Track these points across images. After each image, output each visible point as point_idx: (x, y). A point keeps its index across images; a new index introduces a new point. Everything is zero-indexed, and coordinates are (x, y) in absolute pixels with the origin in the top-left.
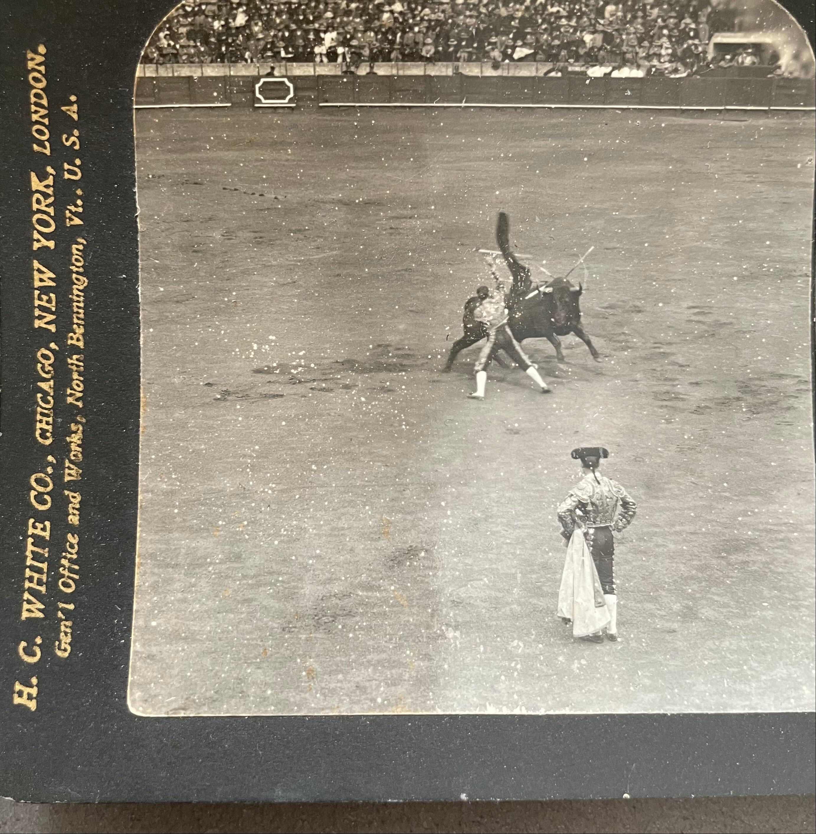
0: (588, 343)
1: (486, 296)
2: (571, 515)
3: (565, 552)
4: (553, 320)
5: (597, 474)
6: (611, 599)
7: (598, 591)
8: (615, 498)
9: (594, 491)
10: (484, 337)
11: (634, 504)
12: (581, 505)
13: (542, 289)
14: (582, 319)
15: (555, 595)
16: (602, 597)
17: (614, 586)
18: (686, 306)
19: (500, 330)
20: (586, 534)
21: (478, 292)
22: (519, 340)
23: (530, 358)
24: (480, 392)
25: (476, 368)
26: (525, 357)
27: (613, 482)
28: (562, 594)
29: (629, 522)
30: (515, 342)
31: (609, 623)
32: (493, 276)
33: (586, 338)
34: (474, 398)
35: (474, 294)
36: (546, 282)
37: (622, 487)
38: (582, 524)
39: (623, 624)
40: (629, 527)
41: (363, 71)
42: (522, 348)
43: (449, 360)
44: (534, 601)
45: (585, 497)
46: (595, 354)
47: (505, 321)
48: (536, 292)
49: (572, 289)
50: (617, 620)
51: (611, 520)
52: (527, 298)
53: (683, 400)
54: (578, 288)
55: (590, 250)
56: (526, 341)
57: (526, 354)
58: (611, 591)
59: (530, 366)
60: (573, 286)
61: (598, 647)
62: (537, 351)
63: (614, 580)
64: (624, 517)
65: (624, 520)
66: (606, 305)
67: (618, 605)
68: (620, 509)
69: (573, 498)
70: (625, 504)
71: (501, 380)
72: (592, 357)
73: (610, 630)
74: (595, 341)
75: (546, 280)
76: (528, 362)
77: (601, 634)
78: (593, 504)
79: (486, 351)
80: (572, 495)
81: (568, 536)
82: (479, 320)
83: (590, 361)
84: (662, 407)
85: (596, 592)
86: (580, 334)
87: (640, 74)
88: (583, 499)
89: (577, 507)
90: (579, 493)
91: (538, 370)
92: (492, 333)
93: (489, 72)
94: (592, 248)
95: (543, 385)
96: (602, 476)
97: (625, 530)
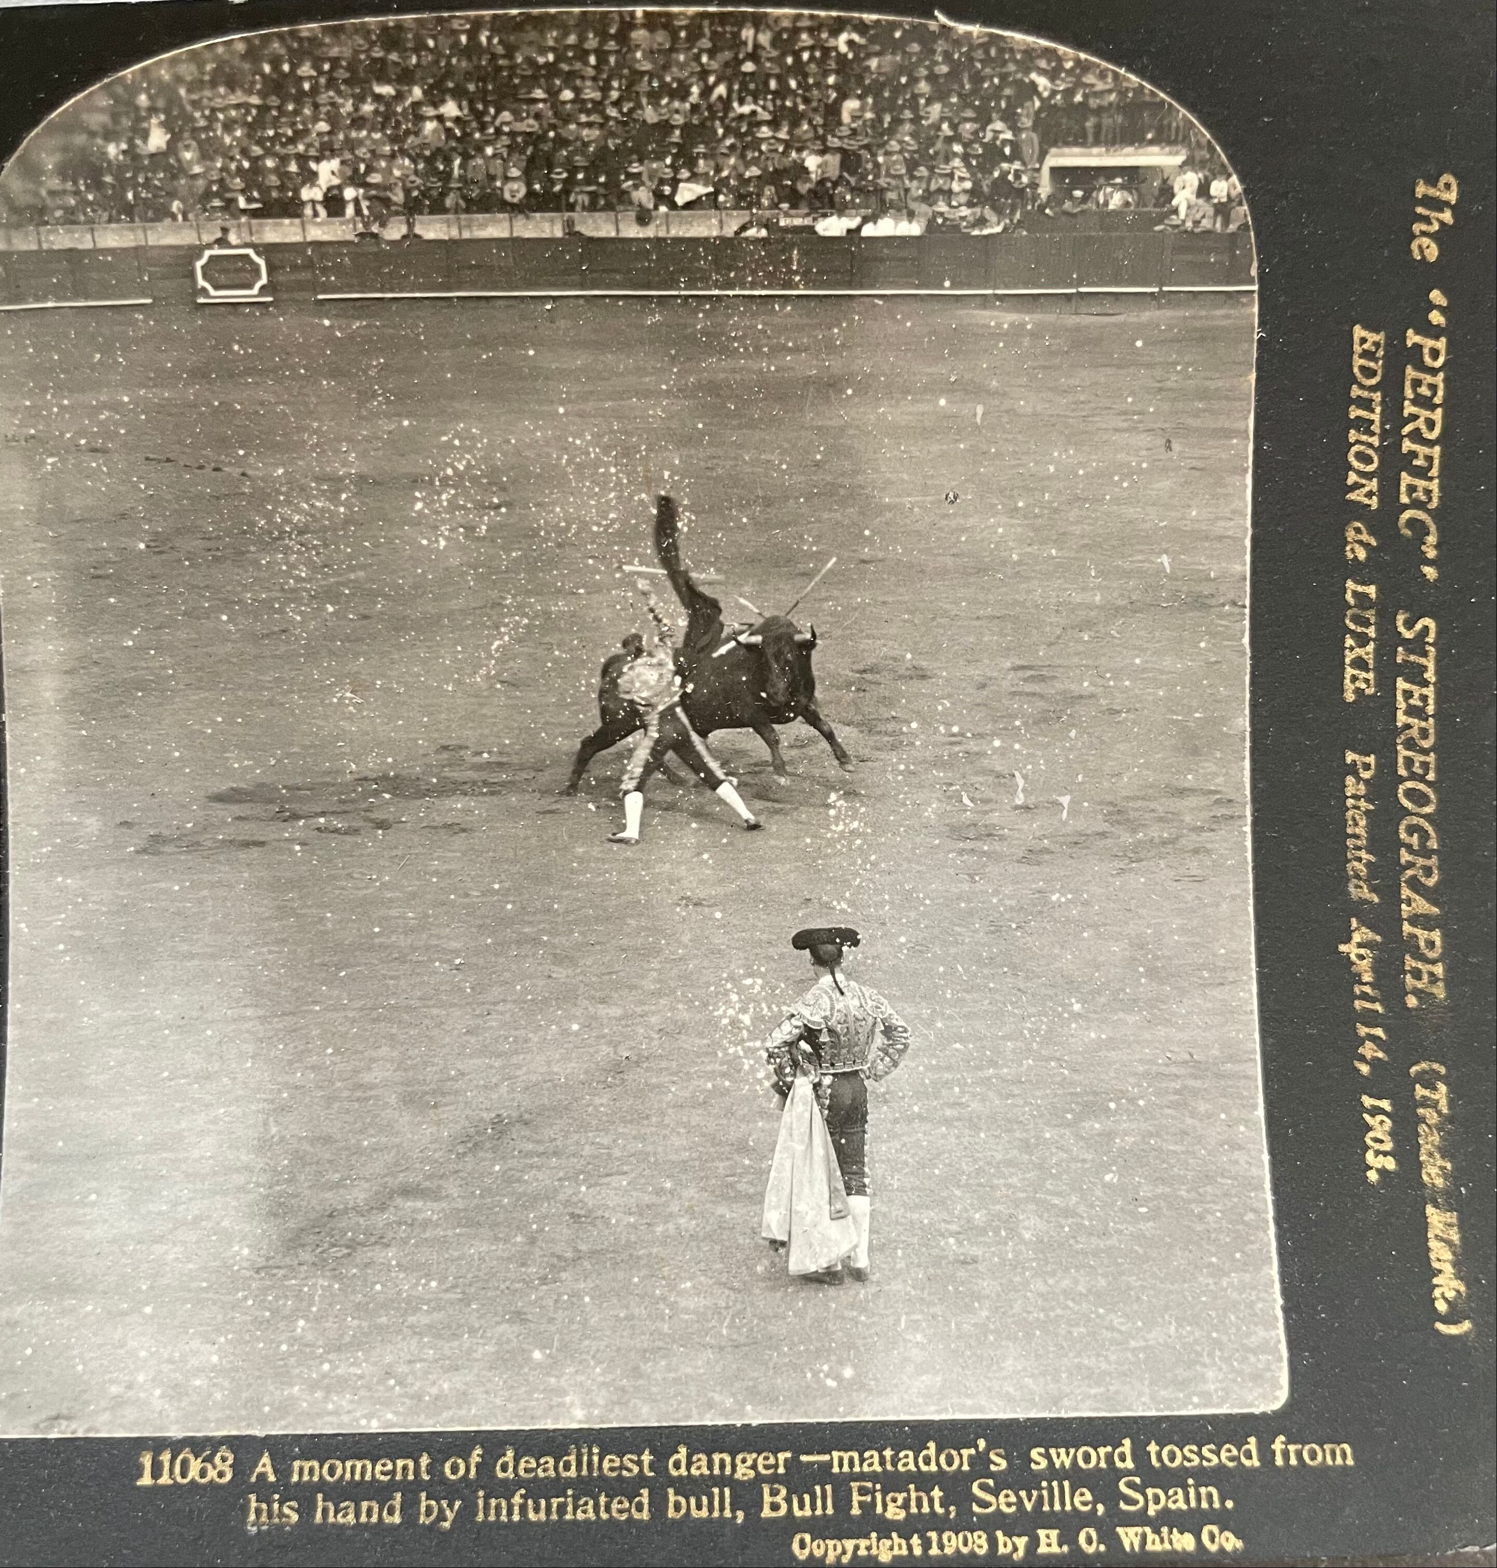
0: (830, 737)
1: (639, 652)
2: (789, 1052)
3: (779, 1118)
4: (764, 695)
5: (840, 977)
6: (859, 1204)
7: (836, 1189)
8: (870, 1020)
9: (832, 1009)
10: (636, 728)
11: (906, 1031)
12: (810, 1034)
13: (742, 638)
14: (818, 694)
15: (758, 1199)
16: (845, 1202)
17: (867, 1181)
18: (1008, 664)
19: (668, 715)
20: (817, 1086)
21: (625, 644)
22: (703, 734)
23: (722, 766)
24: (632, 831)
25: (624, 787)
26: (714, 765)
27: (867, 991)
28: (771, 1198)
29: (895, 1064)
30: (695, 737)
31: (856, 1246)
32: (651, 616)
33: (825, 728)
34: (621, 841)
35: (617, 649)
36: (751, 625)
37: (883, 1000)
38: (811, 1068)
39: (882, 1248)
40: (895, 1072)
41: (395, 231)
42: (707, 748)
43: (574, 772)
44: (722, 1210)
45: (817, 1018)
46: (841, 756)
47: (676, 699)
48: (733, 644)
49: (798, 637)
50: (870, 1242)
51: (864, 1060)
52: (715, 655)
53: (1002, 838)
54: (808, 636)
55: (829, 565)
56: (716, 736)
57: (716, 758)
58: (861, 1190)
59: (722, 782)
60: (800, 632)
62: (740, 753)
63: (866, 1169)
64: (887, 1054)
65: (887, 1059)
66: (861, 667)
67: (873, 1215)
68: (880, 1040)
69: (793, 1021)
70: (889, 1031)
71: (670, 807)
72: (836, 762)
73: (855, 1260)
74: (842, 734)
75: (752, 621)
76: (720, 774)
77: (839, 1267)
78: (831, 1031)
79: (643, 754)
80: (793, 1016)
81: (783, 1090)
82: (627, 697)
83: (832, 770)
84: (961, 852)
85: (833, 1191)
86: (814, 720)
87: (914, 229)
88: (814, 1023)
89: (801, 1037)
90: (806, 1012)
91: (737, 788)
92: (653, 719)
93: (632, 231)
94: (834, 560)
95: (746, 814)
96: (847, 980)
97: (889, 1077)
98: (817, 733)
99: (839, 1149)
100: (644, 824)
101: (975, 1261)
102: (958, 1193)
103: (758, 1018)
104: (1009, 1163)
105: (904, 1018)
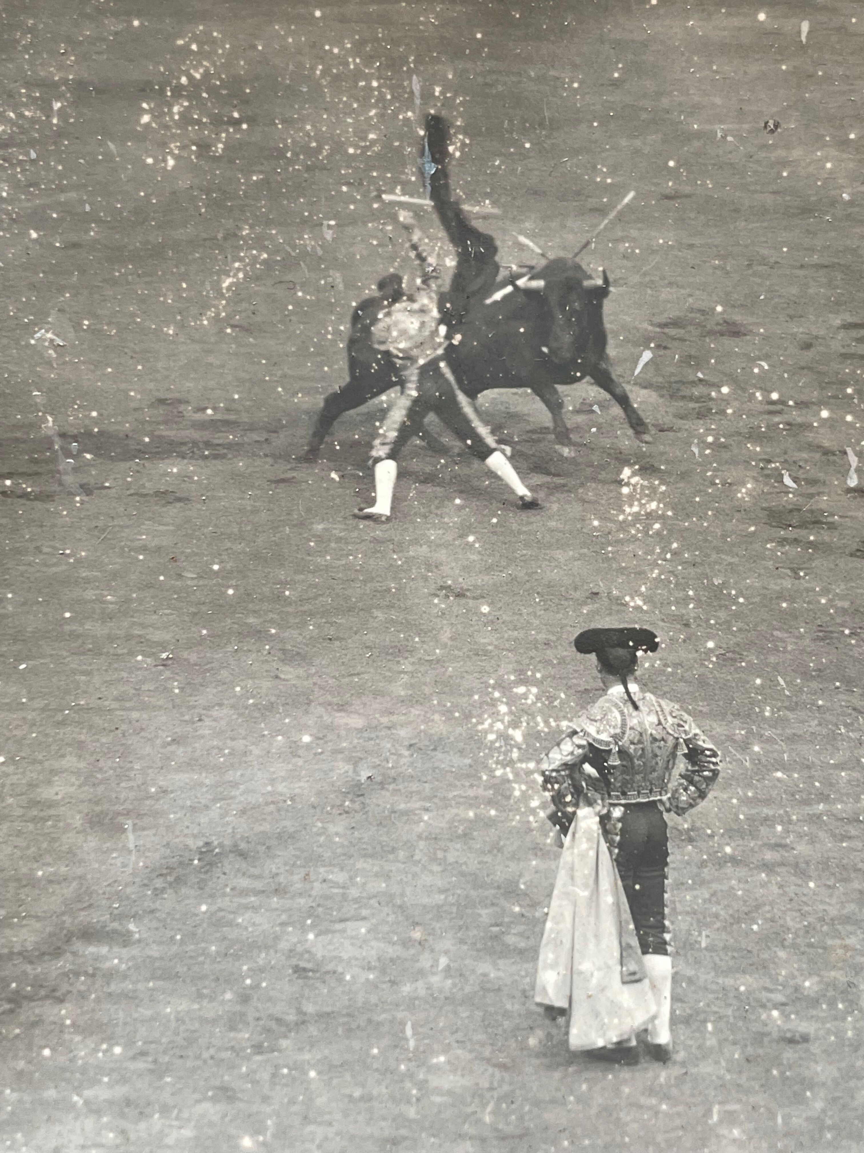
0: (623, 401)
1: (399, 295)
2: (570, 776)
3: (557, 856)
4: (545, 350)
5: (633, 687)
6: (658, 965)
7: (629, 946)
8: (671, 742)
9: (624, 724)
10: (391, 385)
11: (714, 755)
12: (596, 756)
13: (521, 283)
16: (640, 962)
17: (667, 937)
18: (838, 322)
19: (430, 370)
20: (604, 819)
21: (381, 286)
22: (472, 394)
23: (493, 432)
24: (382, 506)
25: (374, 453)
26: (483, 431)
27: (667, 705)
28: (547, 955)
29: (702, 795)
30: (462, 398)
31: (654, 1018)
32: (413, 254)
33: (618, 391)
34: (369, 517)
35: (372, 290)
36: (532, 268)
37: (686, 717)
38: (598, 796)
39: (687, 1021)
40: (703, 805)
42: (476, 410)
43: (315, 434)
44: (485, 967)
45: (604, 737)
46: (637, 424)
47: (440, 351)
48: (509, 289)
49: (587, 283)
50: (673, 1012)
51: (663, 788)
52: (488, 301)
53: (832, 526)
54: (600, 282)
55: (627, 200)
56: (487, 396)
57: (486, 423)
58: (661, 949)
59: (495, 450)
60: (590, 277)
61: (625, 1073)
62: (514, 417)
63: (667, 923)
64: (691, 782)
65: (692, 788)
66: (662, 319)
67: (676, 978)
68: (682, 765)
69: (577, 740)
70: (695, 754)
71: (428, 479)
72: (630, 432)
73: (654, 1034)
74: (639, 398)
75: (533, 263)
76: (490, 441)
77: (634, 1043)
78: (622, 753)
79: (398, 415)
80: (575, 733)
81: (563, 823)
82: (382, 348)
83: (626, 440)
84: (782, 542)
85: (624, 949)
86: (604, 381)
88: (600, 742)
89: (585, 759)
90: (592, 729)
91: (511, 459)
92: (412, 375)
94: (631, 195)
95: (521, 490)
96: (642, 690)
97: (693, 811)
98: (608, 396)
99: (632, 897)
100: (396, 500)
101: (805, 1039)
102: (782, 954)
103: (532, 735)
104: (847, 920)
105: (712, 738)
